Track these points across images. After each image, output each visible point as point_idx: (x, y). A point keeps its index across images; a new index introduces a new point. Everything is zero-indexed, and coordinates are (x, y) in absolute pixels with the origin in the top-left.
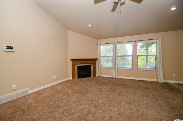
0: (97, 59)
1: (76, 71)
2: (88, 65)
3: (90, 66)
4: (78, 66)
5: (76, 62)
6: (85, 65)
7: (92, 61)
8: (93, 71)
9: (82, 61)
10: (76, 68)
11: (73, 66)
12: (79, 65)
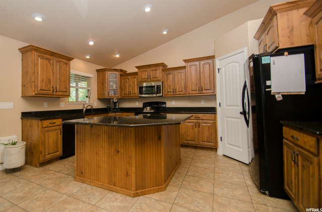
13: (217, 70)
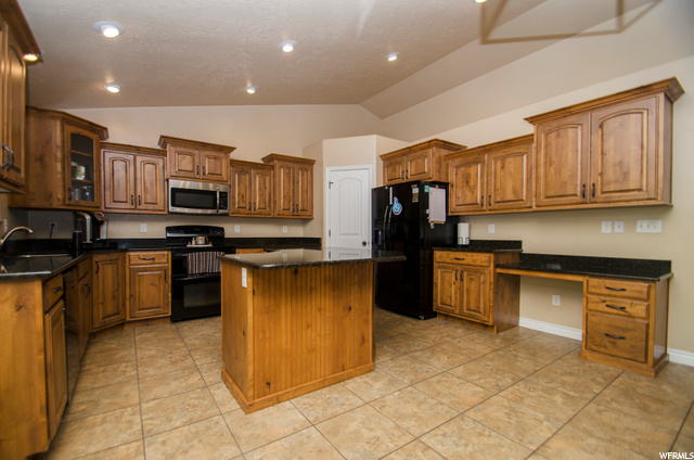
13: (328, 185)
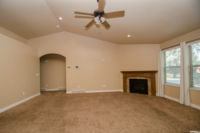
0: (156, 72)
1: (128, 84)
2: (142, 79)
3: (146, 81)
4: (130, 80)
5: (127, 74)
6: (138, 78)
7: (149, 74)
8: (150, 87)
9: (134, 74)
10: (128, 81)
11: (125, 78)
12: (131, 78)
